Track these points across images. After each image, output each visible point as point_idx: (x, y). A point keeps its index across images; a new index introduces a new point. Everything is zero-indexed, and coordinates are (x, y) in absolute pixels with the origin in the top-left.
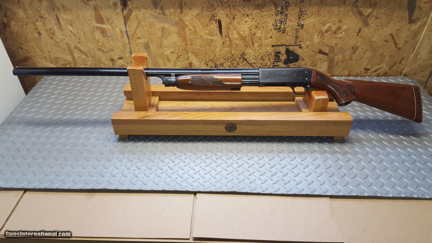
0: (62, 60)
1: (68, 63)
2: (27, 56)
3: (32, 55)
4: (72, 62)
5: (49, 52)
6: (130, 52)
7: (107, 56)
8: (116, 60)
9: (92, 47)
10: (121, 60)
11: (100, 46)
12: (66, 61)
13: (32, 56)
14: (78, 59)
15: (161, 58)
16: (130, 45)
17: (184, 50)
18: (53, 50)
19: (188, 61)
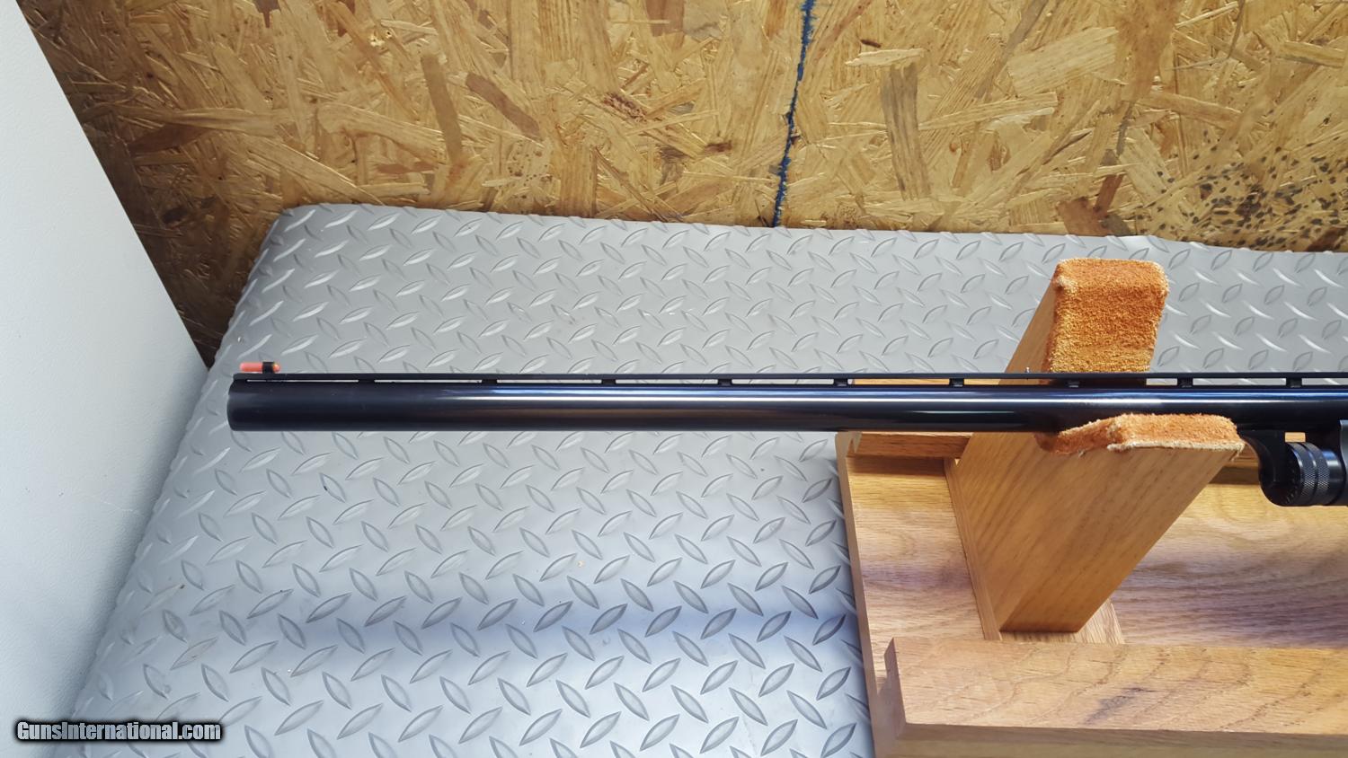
0: (384, 144)
1: (417, 160)
2: (184, 119)
3: (212, 115)
4: (443, 159)
5: (314, 101)
6: (790, 116)
7: (646, 134)
8: (691, 153)
9: (575, 83)
10: (723, 156)
11: (622, 80)
12: (407, 153)
13: (213, 120)
14: (479, 145)
15: (953, 150)
16: (800, 78)
17: (1115, 111)
18: (341, 95)
19: (1109, 170)
